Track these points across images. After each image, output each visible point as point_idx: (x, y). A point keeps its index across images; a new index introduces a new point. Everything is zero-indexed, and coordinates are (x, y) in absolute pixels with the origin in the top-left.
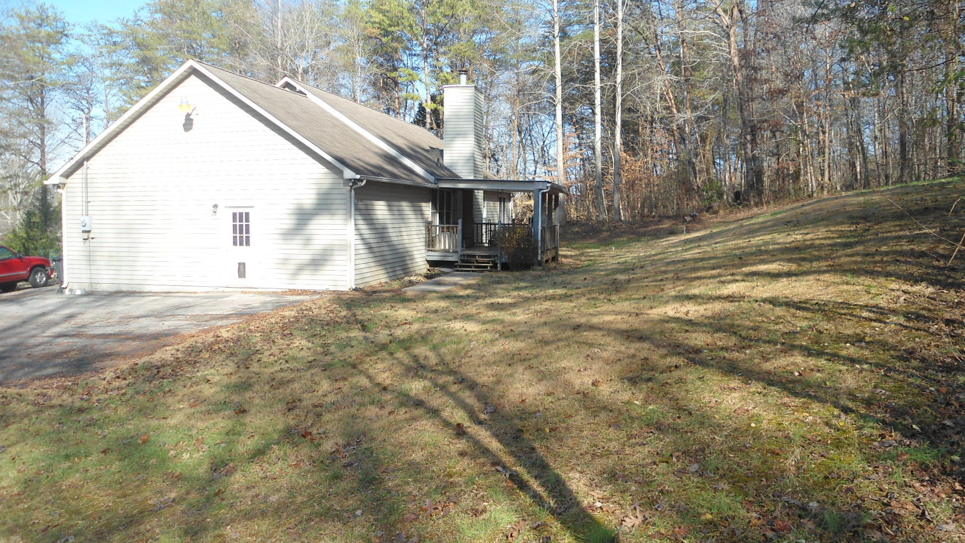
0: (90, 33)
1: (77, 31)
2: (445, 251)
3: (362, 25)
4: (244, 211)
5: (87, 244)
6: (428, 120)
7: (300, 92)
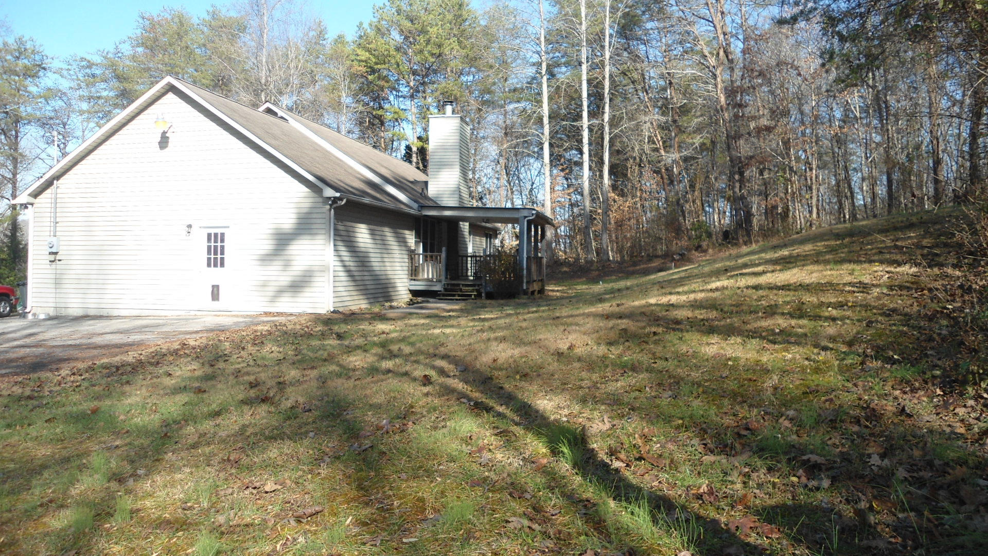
0: (69, 67)
1: (56, 64)
2: (428, 280)
3: (349, 62)
4: (219, 231)
5: (54, 266)
6: (414, 159)
7: (282, 118)
